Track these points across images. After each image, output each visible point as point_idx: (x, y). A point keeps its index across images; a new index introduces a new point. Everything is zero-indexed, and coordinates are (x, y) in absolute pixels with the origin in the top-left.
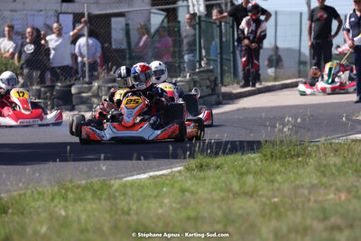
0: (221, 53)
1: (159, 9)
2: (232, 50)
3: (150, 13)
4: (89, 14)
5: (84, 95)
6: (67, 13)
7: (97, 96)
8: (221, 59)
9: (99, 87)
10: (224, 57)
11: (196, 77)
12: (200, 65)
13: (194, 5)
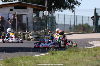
0: (52, 25)
1: (36, 14)
2: (54, 24)
3: (33, 14)
4: (17, 14)
5: (16, 35)
6: (11, 14)
7: (20, 35)
8: (52, 27)
9: (20, 33)
10: (53, 26)
11: (45, 31)
12: (47, 28)
13: (45, 13)
